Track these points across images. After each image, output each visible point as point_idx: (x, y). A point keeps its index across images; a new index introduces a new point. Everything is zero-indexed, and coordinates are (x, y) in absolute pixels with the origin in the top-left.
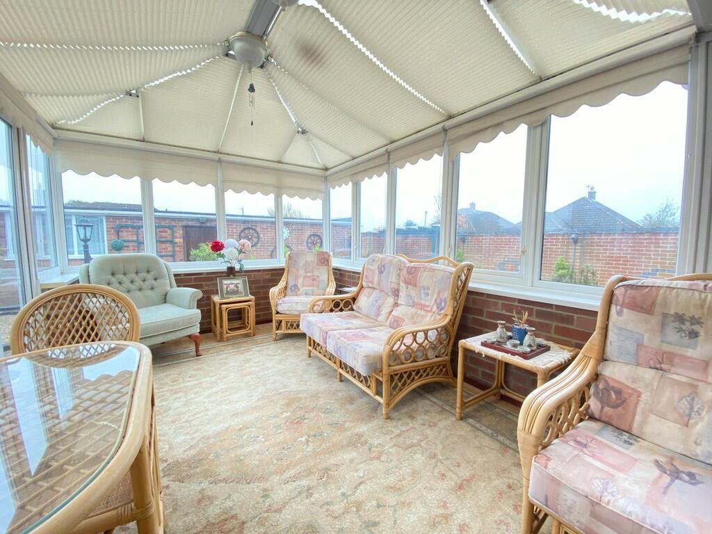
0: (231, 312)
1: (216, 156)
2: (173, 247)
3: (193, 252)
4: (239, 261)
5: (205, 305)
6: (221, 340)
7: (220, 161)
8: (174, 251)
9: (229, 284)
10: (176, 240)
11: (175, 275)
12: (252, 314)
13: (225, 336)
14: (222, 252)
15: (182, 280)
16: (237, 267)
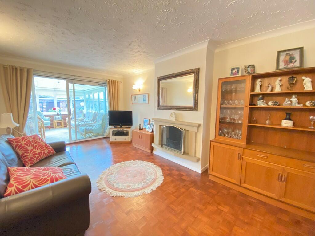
0: (57, 123)
1: (54, 89)
2: (43, 109)
3: (50, 110)
4: (60, 112)
5: (52, 121)
6: (55, 128)
7: (55, 90)
8: (43, 110)
9: (58, 117)
10: (44, 107)
11: (45, 115)
12: (62, 123)
13: (56, 127)
14: (56, 110)
15: (46, 116)
16: (59, 113)
